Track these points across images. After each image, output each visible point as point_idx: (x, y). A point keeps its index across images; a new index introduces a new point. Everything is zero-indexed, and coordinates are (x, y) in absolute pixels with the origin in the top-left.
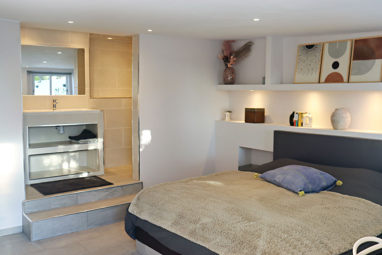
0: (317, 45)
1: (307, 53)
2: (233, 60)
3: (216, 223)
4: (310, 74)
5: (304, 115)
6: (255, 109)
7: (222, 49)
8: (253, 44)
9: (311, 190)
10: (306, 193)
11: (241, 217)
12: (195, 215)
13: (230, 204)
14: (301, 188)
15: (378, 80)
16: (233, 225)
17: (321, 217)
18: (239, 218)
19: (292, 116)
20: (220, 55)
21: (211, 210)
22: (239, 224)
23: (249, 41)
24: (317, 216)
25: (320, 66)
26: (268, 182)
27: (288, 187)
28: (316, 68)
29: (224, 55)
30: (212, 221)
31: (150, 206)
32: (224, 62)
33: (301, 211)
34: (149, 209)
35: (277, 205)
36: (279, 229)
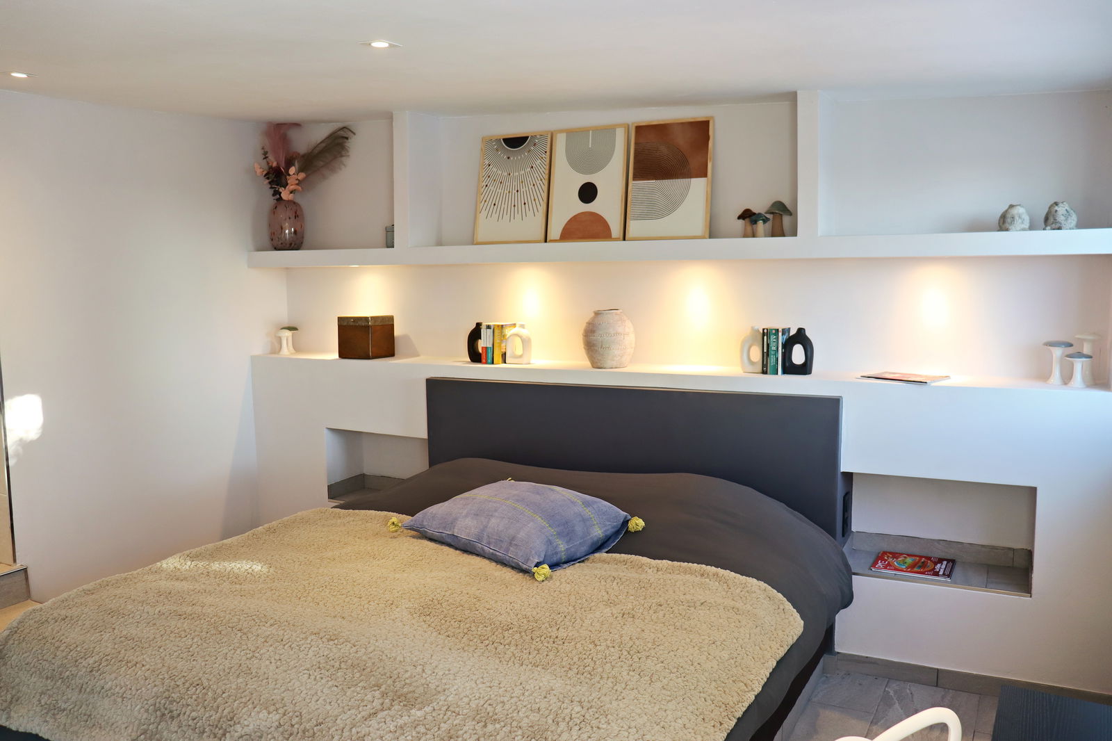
0: (534, 137)
1: (509, 158)
2: (297, 179)
3: (295, 730)
4: (518, 216)
5: (508, 332)
6: (366, 319)
7: (263, 149)
8: (354, 134)
9: (564, 558)
10: (553, 566)
11: (377, 694)
12: (215, 704)
13: (331, 643)
14: (539, 556)
15: (699, 233)
16: (354, 730)
17: (625, 653)
18: (369, 697)
19: (475, 335)
20: (257, 166)
21: (271, 674)
22: (373, 722)
23: (340, 125)
24: (612, 650)
25: (545, 195)
26: (431, 540)
27: (498, 553)
28: (535, 200)
29: (268, 163)
30: (277, 723)
31: (47, 678)
32: (270, 186)
33: (557, 637)
34: (42, 693)
35: (482, 626)
36: (515, 724)
